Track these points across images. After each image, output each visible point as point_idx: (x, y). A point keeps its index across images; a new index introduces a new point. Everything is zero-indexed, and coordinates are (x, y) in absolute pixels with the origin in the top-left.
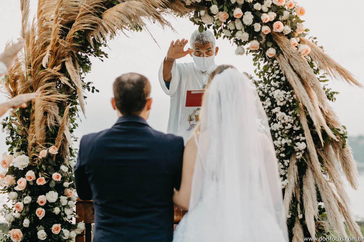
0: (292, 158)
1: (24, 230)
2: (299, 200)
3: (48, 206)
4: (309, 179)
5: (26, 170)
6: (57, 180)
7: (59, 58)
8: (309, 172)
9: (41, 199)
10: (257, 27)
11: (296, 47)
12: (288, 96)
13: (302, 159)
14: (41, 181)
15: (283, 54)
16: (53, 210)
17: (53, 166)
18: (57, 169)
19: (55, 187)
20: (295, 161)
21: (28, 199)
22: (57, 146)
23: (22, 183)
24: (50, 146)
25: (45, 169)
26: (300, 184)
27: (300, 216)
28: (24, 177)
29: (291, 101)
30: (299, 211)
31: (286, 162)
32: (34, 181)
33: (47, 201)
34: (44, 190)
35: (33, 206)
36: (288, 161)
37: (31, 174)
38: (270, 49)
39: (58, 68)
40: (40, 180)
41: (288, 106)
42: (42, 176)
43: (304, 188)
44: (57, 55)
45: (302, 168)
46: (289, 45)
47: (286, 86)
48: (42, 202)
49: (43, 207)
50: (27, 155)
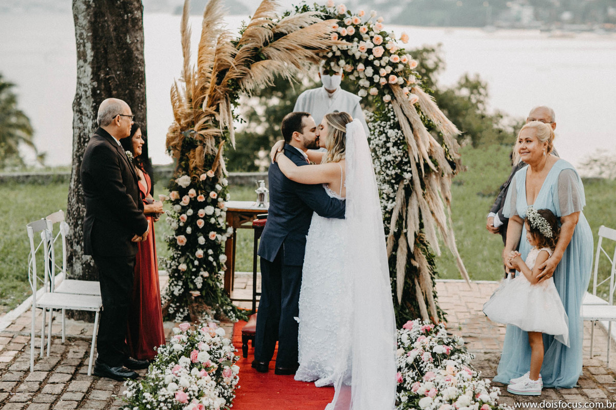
0: (401, 184)
1: (187, 236)
2: (404, 218)
3: (207, 218)
4: (414, 201)
5: (189, 188)
6: (214, 198)
7: (215, 100)
8: (414, 194)
9: (201, 212)
10: (376, 78)
11: (407, 95)
12: (399, 134)
13: (408, 185)
14: (201, 199)
15: (396, 100)
16: (210, 221)
17: (210, 186)
18: (213, 189)
19: (211, 202)
20: (403, 186)
21: (190, 212)
22: (213, 171)
23: (186, 200)
24: (207, 171)
25: (203, 188)
26: (406, 202)
27: (405, 231)
28: (188, 195)
29: (401, 138)
30: (404, 227)
31: (396, 186)
32: (196, 198)
33: (206, 214)
34: (203, 205)
35: (195, 217)
36: (397, 186)
37: (192, 192)
38: (386, 96)
39: (214, 108)
40: (200, 197)
41: (399, 142)
42: (201, 194)
43: (409, 208)
44: (215, 98)
45: (409, 191)
46: (401, 94)
47: (397, 126)
48: (201, 215)
49: (202, 218)
50: (188, 175)
